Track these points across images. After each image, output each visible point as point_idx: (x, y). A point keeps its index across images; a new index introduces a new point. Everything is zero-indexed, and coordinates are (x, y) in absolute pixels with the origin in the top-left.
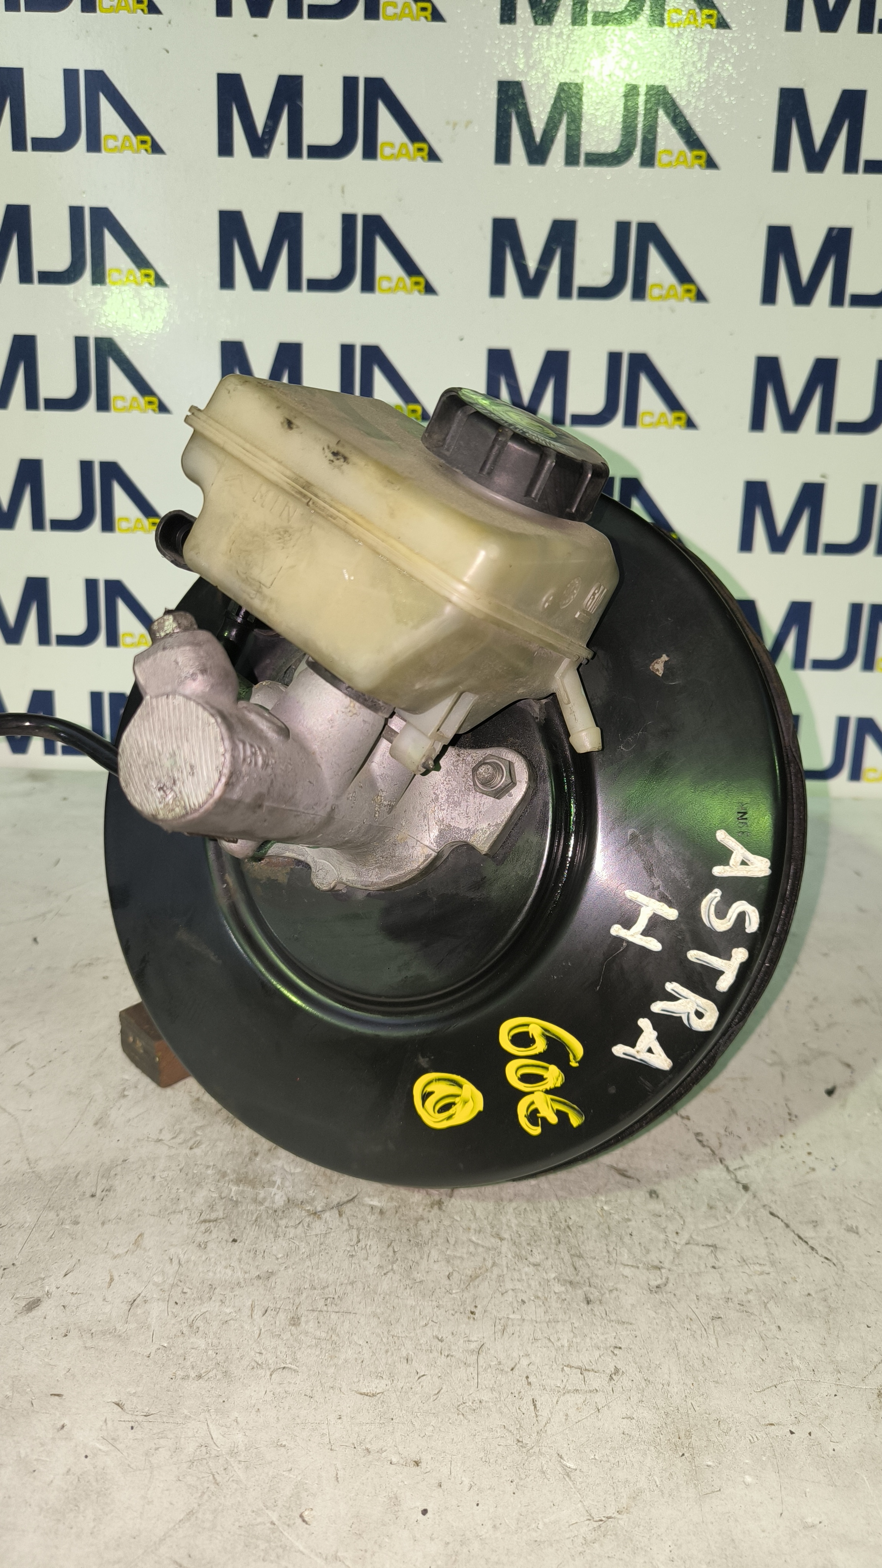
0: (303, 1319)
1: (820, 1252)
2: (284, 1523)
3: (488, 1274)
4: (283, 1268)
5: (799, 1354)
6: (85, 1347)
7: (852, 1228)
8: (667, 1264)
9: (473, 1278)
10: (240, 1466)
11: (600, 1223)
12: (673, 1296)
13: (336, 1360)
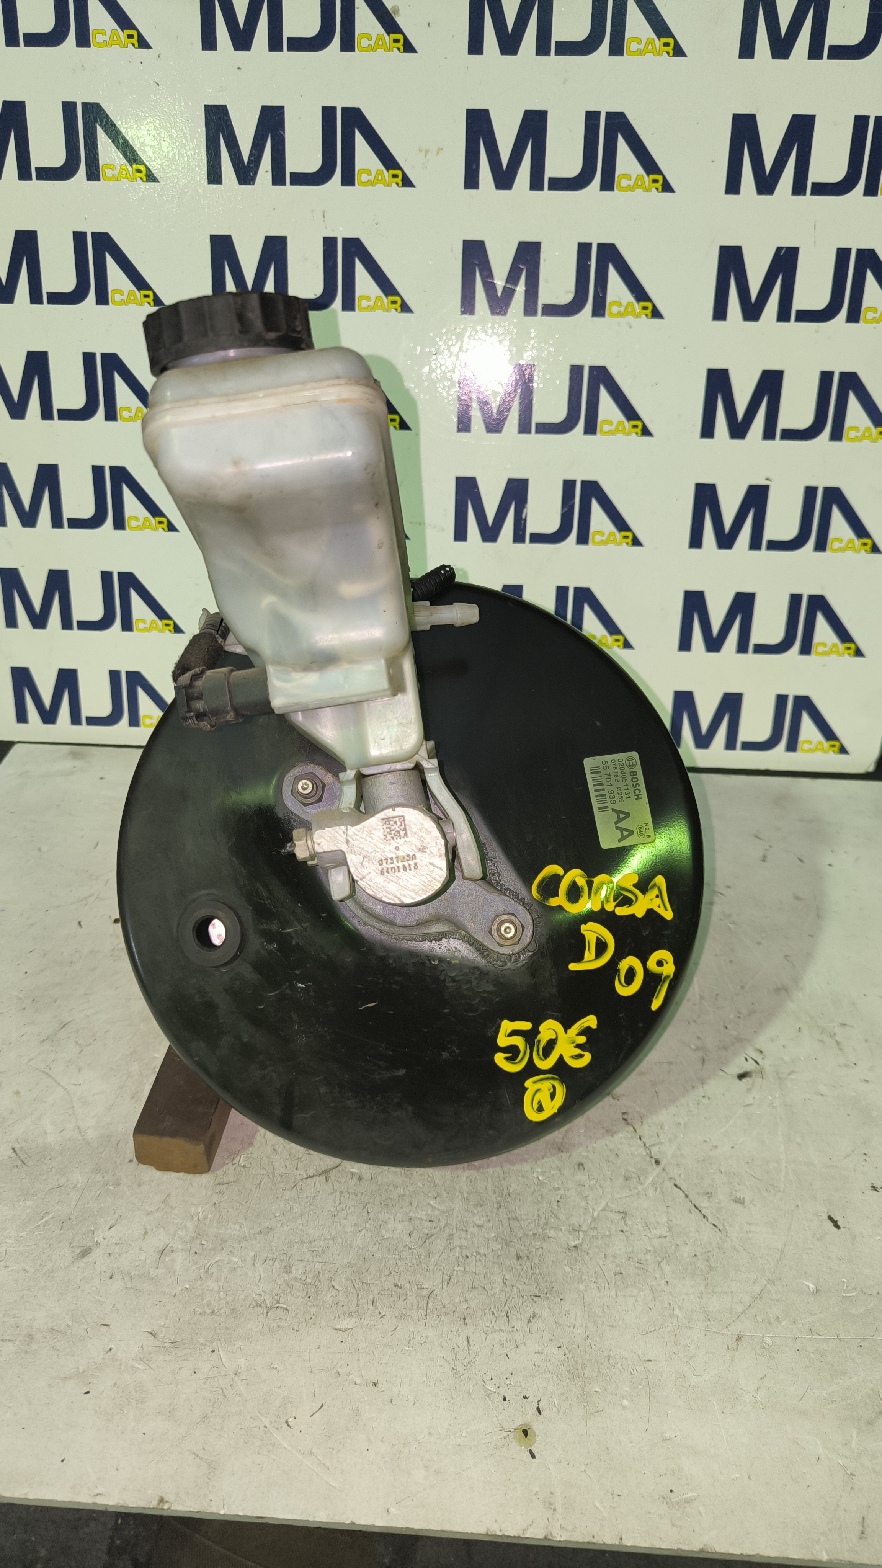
0: (293, 1268)
1: (710, 1220)
2: (274, 1427)
3: (441, 1233)
4: (279, 1225)
5: (679, 1304)
6: (126, 1287)
7: (740, 1199)
8: (584, 1228)
9: (429, 1236)
11: (535, 1191)
12: (586, 1254)
13: (317, 1302)
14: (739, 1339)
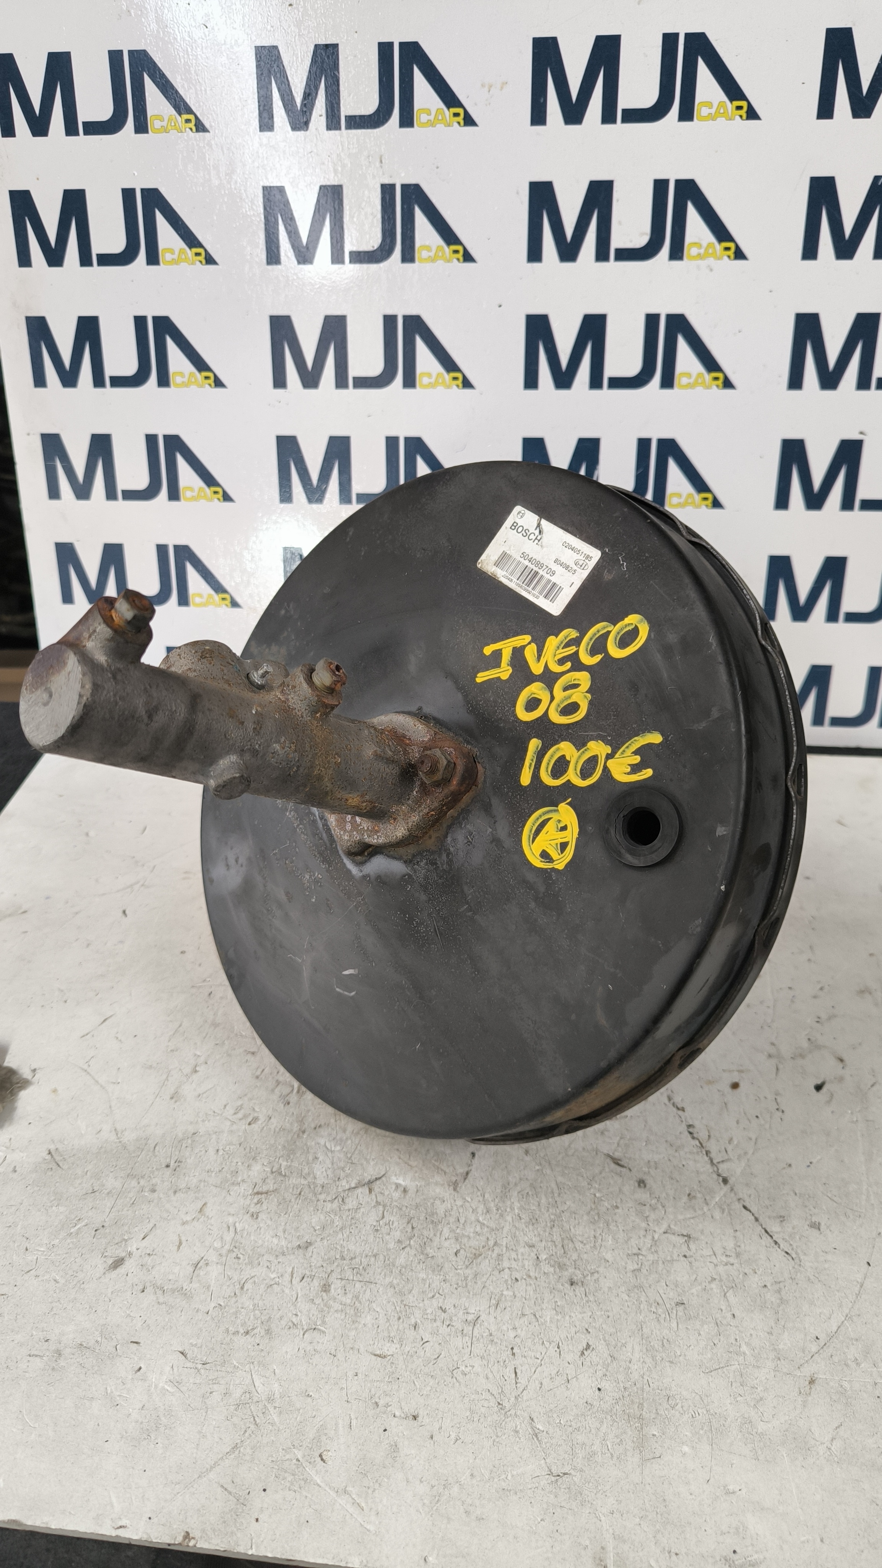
0: (333, 1286)
1: (782, 1246)
2: (307, 1461)
3: (490, 1253)
4: (318, 1240)
5: (747, 1340)
6: (158, 1302)
7: (815, 1224)
8: (644, 1252)
9: (476, 1256)
10: (275, 1411)
11: (592, 1209)
12: (645, 1281)
13: (356, 1325)
14: (812, 1382)
